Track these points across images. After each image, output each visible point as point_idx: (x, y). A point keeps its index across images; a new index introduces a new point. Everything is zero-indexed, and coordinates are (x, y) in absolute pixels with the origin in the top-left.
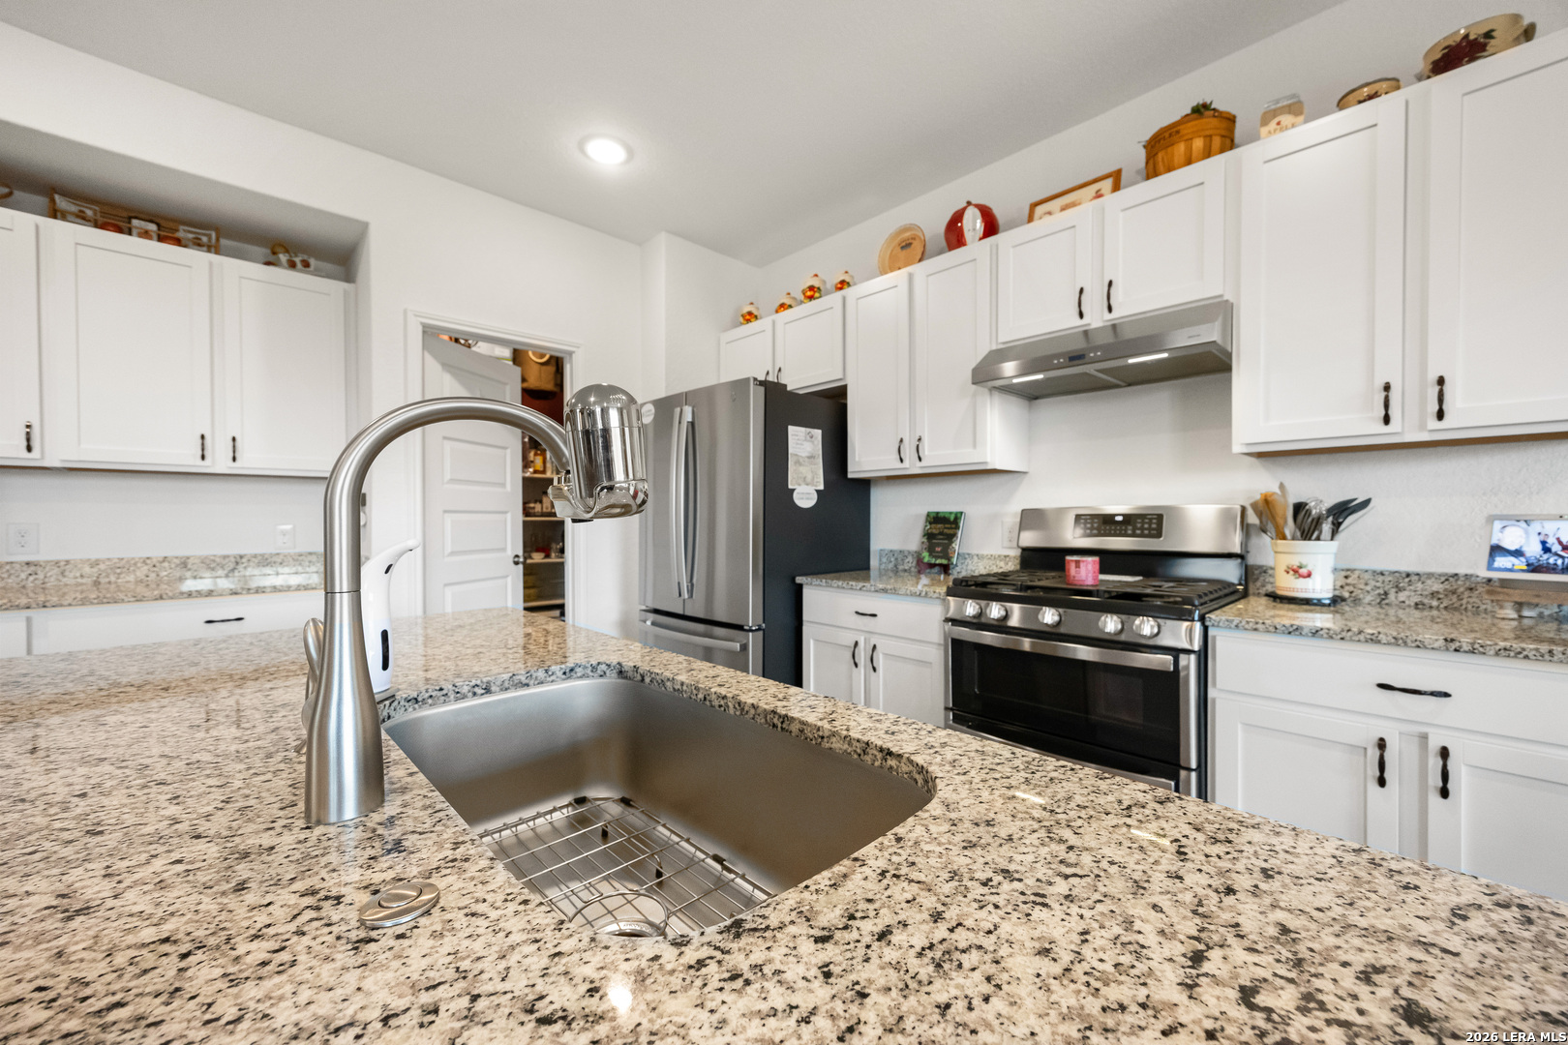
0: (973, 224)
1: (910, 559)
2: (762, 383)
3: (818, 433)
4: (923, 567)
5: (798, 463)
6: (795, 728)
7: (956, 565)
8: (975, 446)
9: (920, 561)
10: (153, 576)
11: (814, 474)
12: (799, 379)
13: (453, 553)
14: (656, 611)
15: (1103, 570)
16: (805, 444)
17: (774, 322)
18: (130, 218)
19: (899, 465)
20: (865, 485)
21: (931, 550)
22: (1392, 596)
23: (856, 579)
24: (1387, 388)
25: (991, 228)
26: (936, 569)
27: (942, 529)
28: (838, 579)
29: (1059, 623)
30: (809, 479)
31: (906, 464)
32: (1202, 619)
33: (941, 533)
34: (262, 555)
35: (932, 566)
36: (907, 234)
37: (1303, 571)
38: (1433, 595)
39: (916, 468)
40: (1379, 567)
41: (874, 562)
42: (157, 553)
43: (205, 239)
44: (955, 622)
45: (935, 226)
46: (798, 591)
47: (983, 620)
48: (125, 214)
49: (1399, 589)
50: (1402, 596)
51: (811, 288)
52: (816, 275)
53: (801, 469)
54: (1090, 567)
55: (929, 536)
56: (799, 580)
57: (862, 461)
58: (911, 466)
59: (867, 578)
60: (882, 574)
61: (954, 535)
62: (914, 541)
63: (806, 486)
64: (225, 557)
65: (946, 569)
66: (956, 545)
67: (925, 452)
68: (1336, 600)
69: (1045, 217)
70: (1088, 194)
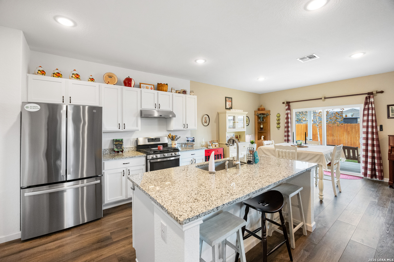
0: (133, 82)
8: (137, 127)
9: (114, 151)
17: (67, 81)
21: (117, 148)
24: (184, 124)
27: (119, 143)
31: (121, 129)
35: (119, 151)
37: (176, 144)
57: (107, 128)
61: (122, 144)
65: (122, 152)
67: (126, 127)
69: (143, 87)
70: (150, 86)
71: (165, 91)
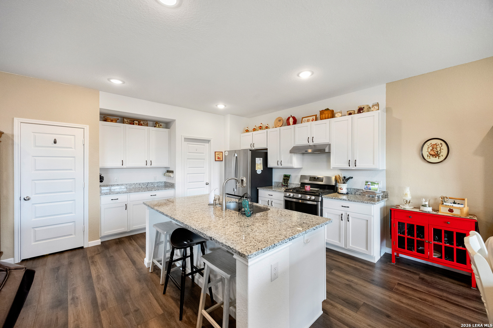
0: (291, 120)
1: (280, 184)
2: (250, 150)
3: (262, 159)
4: (283, 186)
5: (258, 165)
6: (258, 207)
7: (289, 185)
8: (291, 164)
9: (282, 184)
10: (135, 187)
11: (261, 167)
12: (257, 146)
13: (189, 182)
14: (228, 194)
15: (311, 187)
16: (259, 161)
17: (252, 133)
18: (134, 121)
19: (278, 166)
20: (271, 169)
21: (284, 182)
22: (356, 193)
23: (269, 188)
24: (349, 161)
25: (295, 122)
26: (285, 186)
27: (287, 178)
28: (265, 188)
29: (302, 197)
30: (260, 168)
31: (279, 166)
32: (321, 196)
33: (286, 179)
34: (152, 182)
35: (285, 185)
36: (279, 119)
37: (341, 189)
38: (361, 193)
39: (281, 167)
40: (355, 188)
41: (273, 184)
42: (136, 182)
43: (145, 123)
44: (286, 197)
45: (285, 118)
46: (258, 190)
47: (290, 196)
48: (133, 120)
49: (357, 192)
50: (358, 193)
51: (260, 127)
52: (262, 124)
53: (258, 166)
54: (308, 187)
55: (284, 179)
56: (258, 188)
57: (270, 164)
58: (280, 166)
59: (272, 188)
60: (275, 186)
61: (289, 179)
62: (281, 180)
63: (259, 169)
64: (146, 183)
65: (287, 186)
66: (289, 182)
67: (282, 164)
68: (347, 193)
69: (304, 121)
70: (311, 118)
71: (325, 119)
